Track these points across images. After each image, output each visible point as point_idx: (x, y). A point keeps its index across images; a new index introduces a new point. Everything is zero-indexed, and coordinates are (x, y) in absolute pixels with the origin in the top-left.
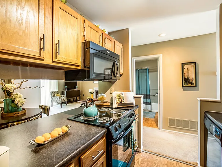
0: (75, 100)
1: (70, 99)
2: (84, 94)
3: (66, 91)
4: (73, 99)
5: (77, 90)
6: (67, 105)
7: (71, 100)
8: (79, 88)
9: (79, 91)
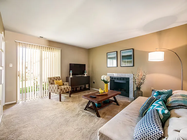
0: (82, 88)
1: (76, 87)
2: (94, 81)
3: (71, 76)
4: (81, 87)
5: (86, 76)
6: (70, 96)
7: (78, 89)
8: (89, 73)
9: (88, 77)
